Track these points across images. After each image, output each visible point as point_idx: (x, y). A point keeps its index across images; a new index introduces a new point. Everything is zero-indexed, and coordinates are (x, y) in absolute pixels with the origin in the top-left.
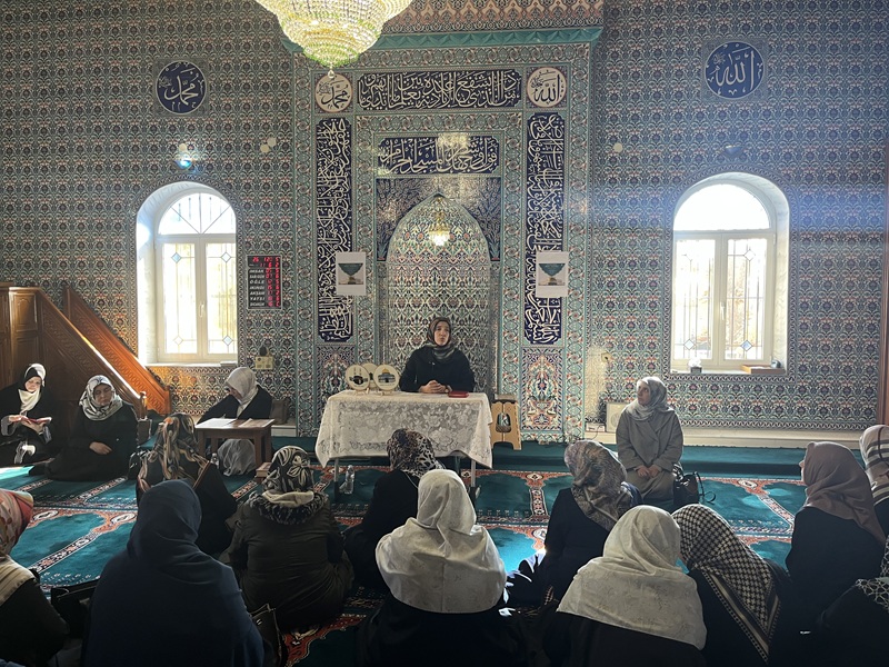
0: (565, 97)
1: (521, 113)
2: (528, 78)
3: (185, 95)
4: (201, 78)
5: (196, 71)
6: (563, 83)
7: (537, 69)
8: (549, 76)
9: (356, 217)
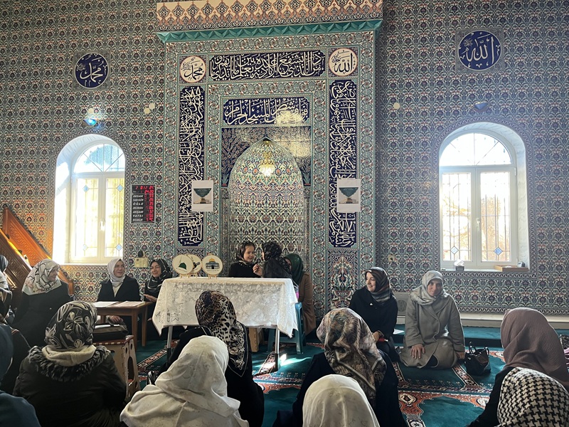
0: (356, 68)
1: (325, 80)
2: (330, 56)
3: (94, 75)
4: (105, 64)
5: (102, 59)
6: (355, 59)
7: (336, 49)
8: (344, 55)
9: (207, 155)
